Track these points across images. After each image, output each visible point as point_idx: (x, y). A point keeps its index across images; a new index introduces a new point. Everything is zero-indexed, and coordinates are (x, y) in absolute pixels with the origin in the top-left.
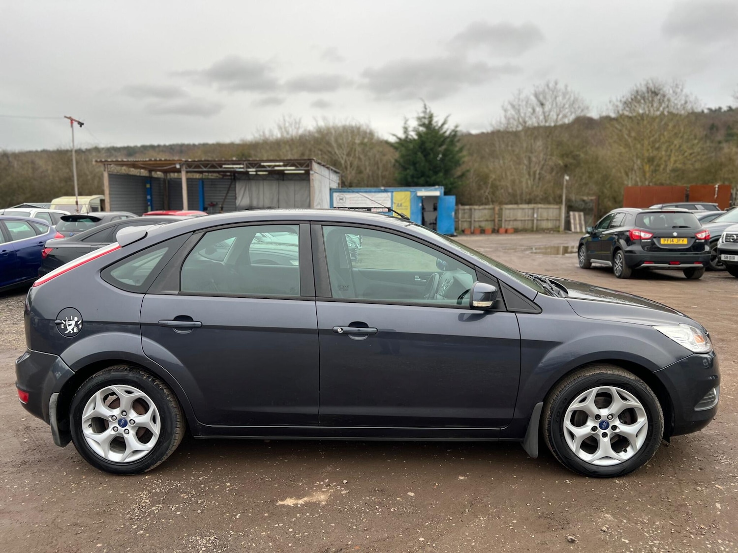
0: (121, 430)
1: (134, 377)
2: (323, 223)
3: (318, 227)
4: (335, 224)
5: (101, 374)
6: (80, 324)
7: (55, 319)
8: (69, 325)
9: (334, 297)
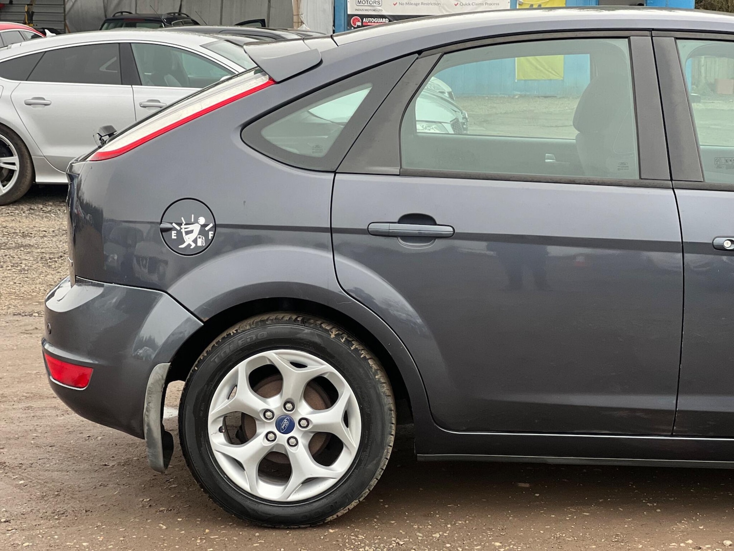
0: (282, 438)
1: (311, 333)
2: (679, 35)
3: (667, 41)
4: (703, 35)
5: (248, 327)
6: (210, 230)
7: (159, 221)
8: (187, 233)
9: (706, 181)
